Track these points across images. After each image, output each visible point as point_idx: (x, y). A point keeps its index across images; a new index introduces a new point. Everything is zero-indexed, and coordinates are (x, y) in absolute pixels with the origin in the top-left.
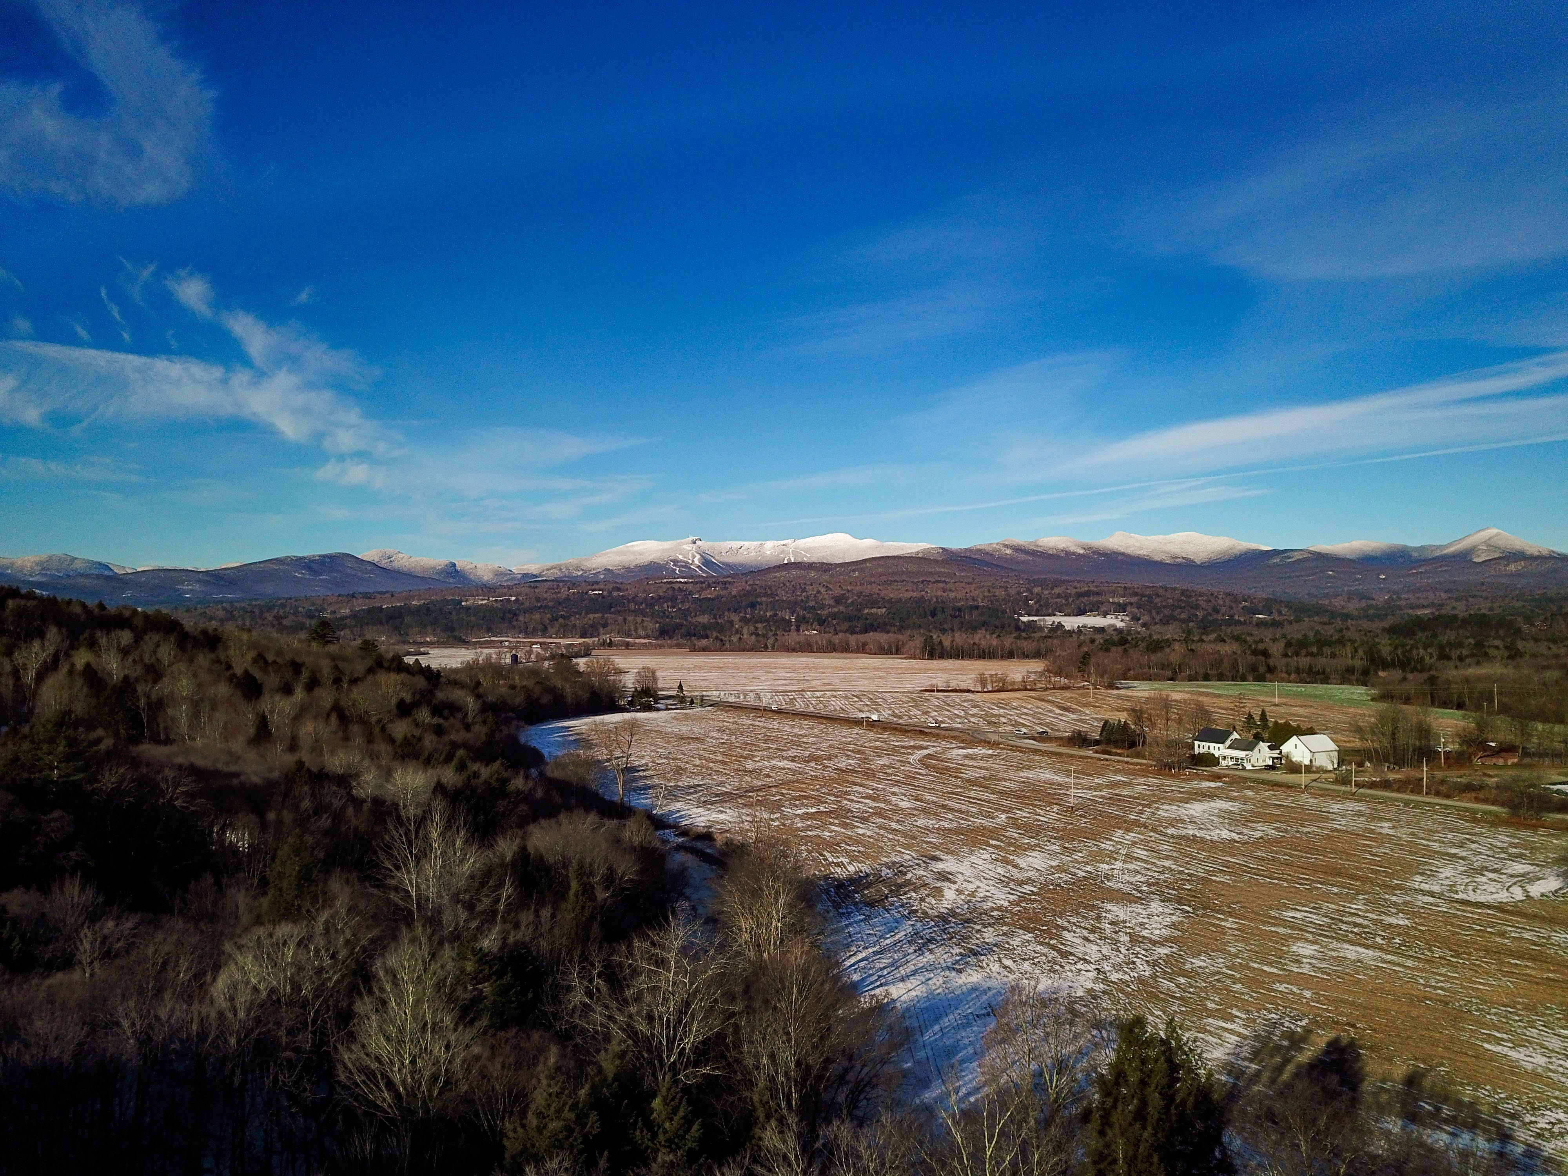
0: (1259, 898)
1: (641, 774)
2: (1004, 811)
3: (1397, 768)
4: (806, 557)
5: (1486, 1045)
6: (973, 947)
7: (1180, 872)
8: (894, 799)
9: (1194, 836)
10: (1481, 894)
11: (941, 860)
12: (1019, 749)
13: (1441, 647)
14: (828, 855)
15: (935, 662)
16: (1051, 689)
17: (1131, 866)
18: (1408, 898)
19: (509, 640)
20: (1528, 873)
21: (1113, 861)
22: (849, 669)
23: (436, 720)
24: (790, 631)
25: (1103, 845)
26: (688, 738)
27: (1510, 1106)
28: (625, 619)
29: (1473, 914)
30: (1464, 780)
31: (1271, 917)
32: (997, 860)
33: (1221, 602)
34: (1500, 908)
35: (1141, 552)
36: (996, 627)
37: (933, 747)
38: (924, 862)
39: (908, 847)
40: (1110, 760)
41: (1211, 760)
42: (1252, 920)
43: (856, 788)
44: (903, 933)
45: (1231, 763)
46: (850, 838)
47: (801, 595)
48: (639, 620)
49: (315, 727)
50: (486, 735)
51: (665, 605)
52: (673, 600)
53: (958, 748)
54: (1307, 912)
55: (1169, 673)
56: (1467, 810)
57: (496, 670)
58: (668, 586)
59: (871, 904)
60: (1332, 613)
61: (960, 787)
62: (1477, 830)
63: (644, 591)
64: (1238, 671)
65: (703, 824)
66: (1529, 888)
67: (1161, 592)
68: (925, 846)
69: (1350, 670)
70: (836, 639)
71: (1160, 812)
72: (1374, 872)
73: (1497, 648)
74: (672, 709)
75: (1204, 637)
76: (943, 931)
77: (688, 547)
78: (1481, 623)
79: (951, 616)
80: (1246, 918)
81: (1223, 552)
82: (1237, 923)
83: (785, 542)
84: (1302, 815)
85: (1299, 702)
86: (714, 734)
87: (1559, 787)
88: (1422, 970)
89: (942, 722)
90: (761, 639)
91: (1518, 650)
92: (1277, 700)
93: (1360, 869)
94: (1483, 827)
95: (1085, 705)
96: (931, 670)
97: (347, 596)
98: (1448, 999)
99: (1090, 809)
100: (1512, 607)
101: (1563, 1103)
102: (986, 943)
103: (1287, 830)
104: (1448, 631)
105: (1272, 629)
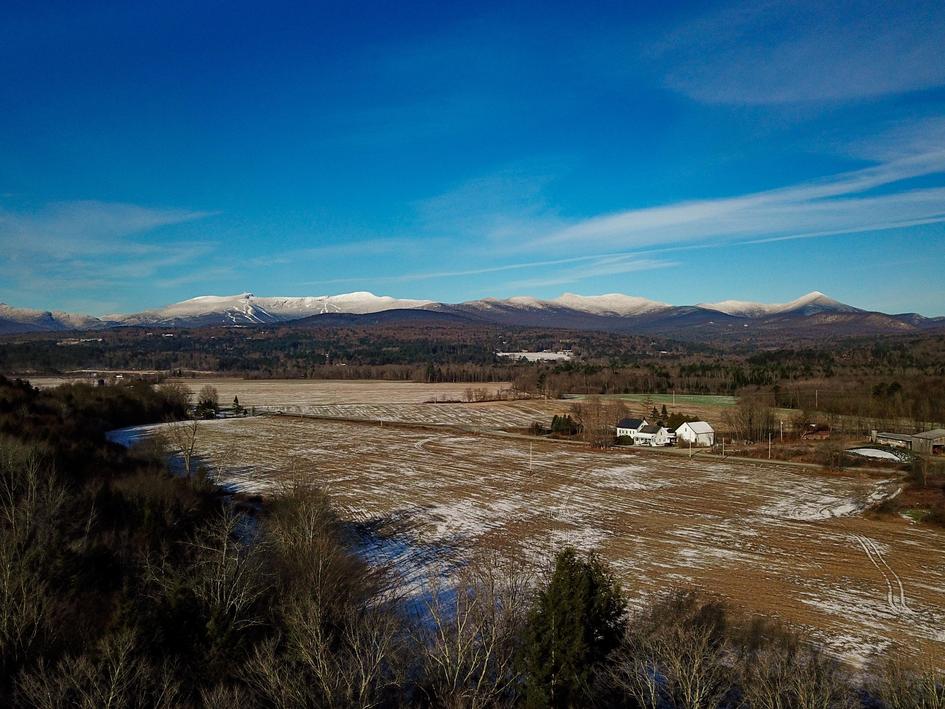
0: (659, 524)
1: (205, 460)
2: (482, 475)
3: (752, 443)
4: (338, 309)
5: (803, 601)
6: (458, 561)
7: (605, 510)
8: (402, 470)
9: (616, 487)
10: (803, 516)
11: (437, 507)
12: (493, 437)
13: (783, 370)
14: (351, 508)
15: (435, 384)
16: (518, 399)
17: (572, 507)
18: (757, 520)
19: (96, 371)
20: (833, 502)
21: (559, 504)
22: (370, 390)
23: (33, 415)
24: (324, 364)
25: (552, 495)
26: (242, 436)
27: (817, 635)
28: (192, 356)
29: (797, 527)
30: (795, 449)
31: (666, 535)
32: (476, 506)
33: (637, 342)
34: (815, 523)
35: (582, 308)
36: (480, 360)
37: (431, 437)
38: (423, 509)
39: (411, 500)
40: (558, 442)
41: (628, 440)
42: (654, 537)
43: (373, 465)
44: (407, 555)
45: (642, 442)
46: (368, 496)
47: (334, 338)
48: (203, 356)
50: (77, 426)
51: (224, 345)
52: (230, 341)
53: (450, 437)
54: (690, 530)
55: (601, 389)
56: (796, 467)
57: (85, 389)
58: (227, 330)
59: (383, 538)
60: (712, 350)
61: (451, 461)
62: (803, 479)
63: (207, 334)
64: (648, 387)
65: (254, 492)
66: (834, 511)
67: (596, 335)
68: (424, 499)
69: (724, 386)
70: (361, 370)
71: (593, 474)
72: (735, 505)
73: (819, 371)
74: (229, 418)
75: (625, 365)
76: (436, 552)
77: (243, 301)
78: (809, 355)
79: (447, 352)
80: (649, 536)
81: (639, 308)
82: (643, 539)
83: (320, 298)
84: (689, 473)
85: (689, 405)
86: (263, 433)
87: (855, 451)
88: (764, 561)
89: (439, 422)
90: (302, 370)
91: (832, 371)
92: (674, 405)
93: (726, 504)
94: (806, 477)
95: (541, 409)
96: (432, 389)
98: (780, 576)
99: (544, 473)
100: (829, 346)
101: (851, 631)
102: (468, 558)
103: (679, 482)
104: (788, 361)
105: (671, 361)
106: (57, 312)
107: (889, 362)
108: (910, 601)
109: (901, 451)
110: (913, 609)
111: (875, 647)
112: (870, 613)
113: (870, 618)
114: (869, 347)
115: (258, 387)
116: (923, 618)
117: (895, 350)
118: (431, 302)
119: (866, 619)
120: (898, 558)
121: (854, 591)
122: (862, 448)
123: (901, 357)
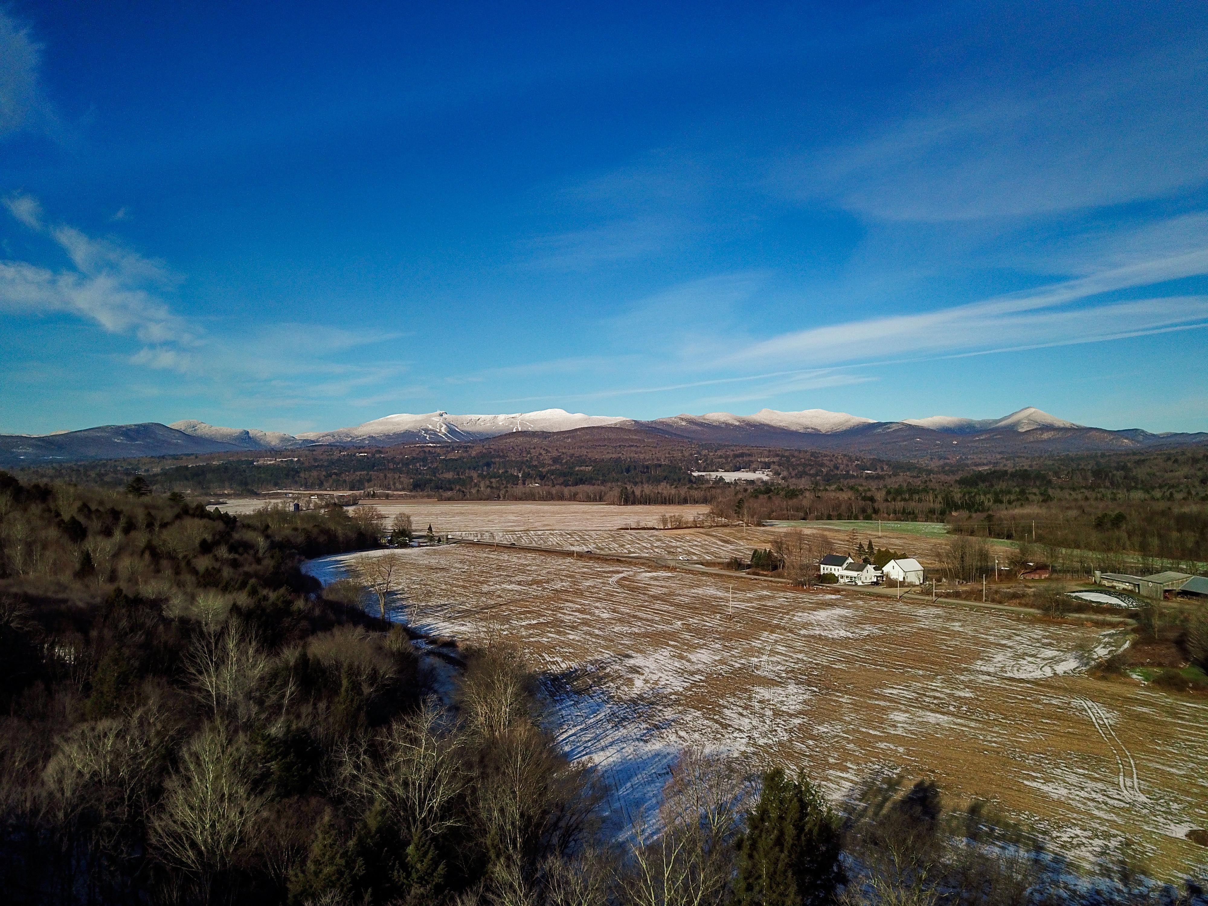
0: (866, 680)
1: (399, 596)
2: (680, 619)
3: (965, 582)
4: (530, 427)
5: (1026, 782)
6: (657, 723)
7: (810, 662)
8: (597, 611)
9: (820, 635)
10: (1023, 673)
11: (633, 657)
12: (691, 572)
13: (996, 494)
14: (546, 656)
15: (629, 507)
16: (715, 527)
17: (774, 659)
18: (972, 677)
19: (292, 492)
20: (1055, 657)
21: (761, 655)
22: (564, 513)
23: (232, 556)
24: (517, 484)
25: (754, 644)
26: (436, 568)
27: (1042, 826)
28: (385, 476)
29: (1017, 687)
30: (1011, 591)
31: (875, 694)
32: (674, 656)
33: (840, 461)
34: (1035, 682)
35: (781, 424)
36: (675, 480)
37: (627, 572)
38: (619, 659)
39: (607, 648)
40: (759, 579)
41: (831, 579)
42: (861, 696)
43: (567, 604)
44: (603, 714)
45: (847, 581)
46: (563, 642)
47: (526, 457)
48: (397, 476)
49: (131, 562)
50: (274, 567)
51: (418, 465)
52: (424, 460)
53: (646, 572)
54: (900, 689)
55: (802, 514)
56: (1013, 612)
57: (281, 515)
58: (420, 450)
59: (579, 692)
60: (920, 469)
61: (647, 601)
62: (1021, 627)
63: (401, 453)
64: (852, 512)
65: (448, 635)
66: (1056, 667)
67: (796, 454)
68: (620, 647)
69: (932, 511)
70: (554, 491)
71: (796, 618)
72: (947, 658)
73: (1035, 494)
74: (423, 546)
75: (828, 487)
76: (634, 711)
77: (436, 419)
78: (1024, 476)
79: (641, 472)
80: (857, 695)
81: (841, 424)
82: (850, 699)
83: (513, 415)
84: (897, 619)
85: (896, 535)
86: (457, 565)
87: (1077, 594)
88: (982, 729)
89: (634, 553)
90: (495, 490)
91: (1049, 495)
92: (880, 534)
93: (938, 657)
94: (1024, 624)
95: (740, 539)
96: (626, 513)
97: (158, 458)
98: (999, 750)
99: (744, 617)
100: (1045, 465)
101: (1080, 822)
102: (666, 720)
103: (886, 629)
104: (1001, 482)
105: (876, 481)
106: (254, 431)
107: (1112, 483)
108: (1144, 785)
109: (1128, 596)
110: (1148, 796)
111: (1106, 843)
112: (1100, 800)
113: (1100, 806)
114: (1090, 467)
115: (451, 509)
116: (1159, 808)
117: (1118, 471)
118: (625, 419)
119: (1095, 807)
120: (1130, 730)
121: (1081, 771)
122: (1086, 591)
123: (1124, 478)
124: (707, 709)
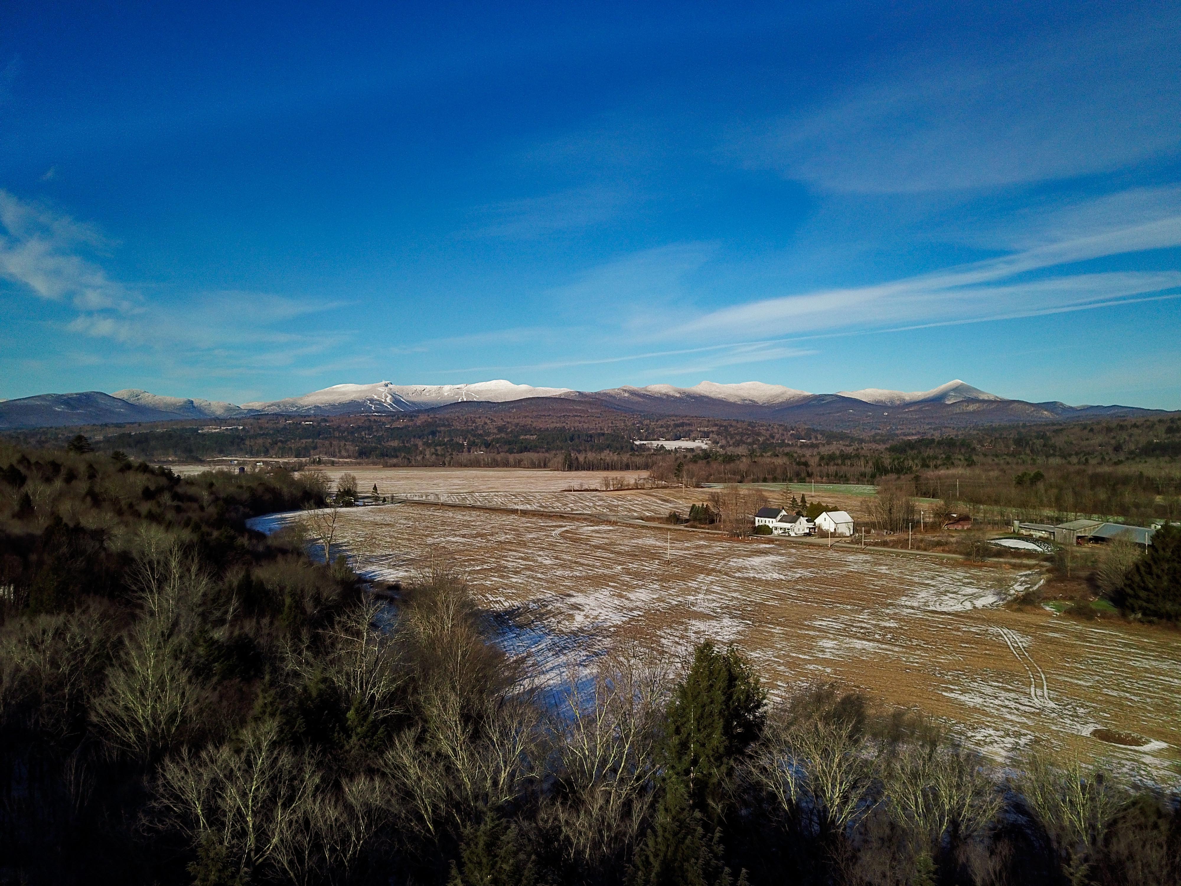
0: (797, 614)
1: (344, 548)
2: (620, 564)
3: (892, 533)
4: (476, 397)
5: (944, 694)
6: (596, 650)
7: (744, 600)
8: (539, 559)
9: (754, 577)
10: (944, 607)
11: (574, 596)
12: (631, 526)
13: (923, 460)
14: (489, 596)
15: (573, 473)
16: (655, 488)
17: (710, 597)
18: (897, 611)
19: (236, 459)
20: (975, 593)
21: (697, 594)
22: (509, 478)
23: (175, 503)
24: (463, 452)
25: (690, 584)
26: (381, 524)
27: (959, 728)
28: (331, 444)
29: (938, 618)
30: (936, 539)
31: (805, 626)
32: (614, 595)
33: (776, 431)
34: (956, 614)
35: (720, 396)
36: (617, 449)
37: (569, 526)
38: (561, 598)
39: (549, 588)
40: (696, 531)
41: (766, 530)
42: (792, 627)
43: (510, 553)
44: (545, 644)
45: (780, 532)
46: (506, 585)
47: (472, 426)
48: (342, 444)
49: (72, 505)
50: (218, 514)
51: (363, 433)
52: (369, 428)
53: (588, 526)
54: (829, 621)
55: (739, 477)
56: (937, 557)
57: (228, 476)
58: (366, 418)
59: (521, 627)
60: (852, 438)
61: (589, 550)
62: (943, 569)
63: (346, 422)
64: (787, 476)
65: (393, 580)
66: (975, 602)
67: (734, 423)
68: (562, 588)
69: (863, 475)
70: (499, 457)
71: (731, 563)
72: (874, 595)
73: (960, 460)
74: (368, 505)
75: (764, 454)
76: (574, 641)
77: (381, 389)
78: (950, 443)
79: (585, 440)
80: (788, 626)
81: (778, 396)
82: (782, 630)
83: (458, 386)
84: (829, 564)
85: (828, 495)
86: (402, 521)
87: (997, 541)
88: (904, 653)
89: (576, 510)
90: (440, 457)
91: (973, 461)
92: (813, 494)
93: (866, 594)
94: (947, 567)
95: (679, 498)
96: (569, 477)
97: (101, 426)
98: (920, 669)
99: (681, 562)
100: (970, 435)
101: (993, 725)
102: (606, 648)
103: (817, 572)
104: (928, 450)
105: (811, 450)
106: (199, 399)
107: (1032, 451)
108: (1054, 694)
109: (1044, 542)
110: (1057, 703)
111: (1017, 741)
112: (1012, 706)
113: (1012, 711)
114: (1011, 436)
115: (397, 475)
116: (1066, 712)
117: (1037, 439)
118: (569, 390)
119: (1008, 712)
120: (1041, 650)
121: (996, 684)
122: (1005, 538)
123: (1044, 446)
124: (644, 638)
